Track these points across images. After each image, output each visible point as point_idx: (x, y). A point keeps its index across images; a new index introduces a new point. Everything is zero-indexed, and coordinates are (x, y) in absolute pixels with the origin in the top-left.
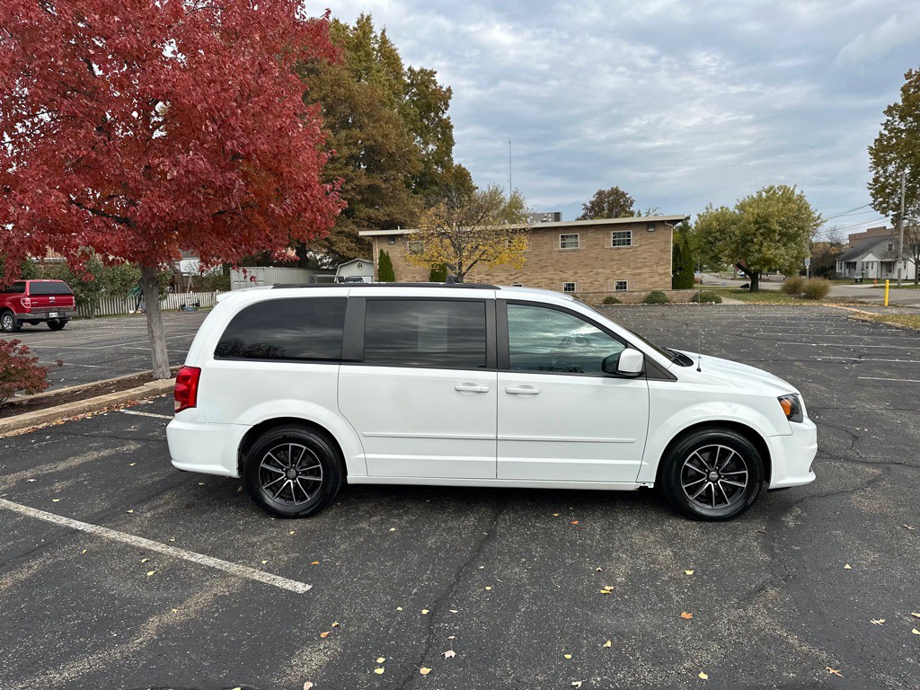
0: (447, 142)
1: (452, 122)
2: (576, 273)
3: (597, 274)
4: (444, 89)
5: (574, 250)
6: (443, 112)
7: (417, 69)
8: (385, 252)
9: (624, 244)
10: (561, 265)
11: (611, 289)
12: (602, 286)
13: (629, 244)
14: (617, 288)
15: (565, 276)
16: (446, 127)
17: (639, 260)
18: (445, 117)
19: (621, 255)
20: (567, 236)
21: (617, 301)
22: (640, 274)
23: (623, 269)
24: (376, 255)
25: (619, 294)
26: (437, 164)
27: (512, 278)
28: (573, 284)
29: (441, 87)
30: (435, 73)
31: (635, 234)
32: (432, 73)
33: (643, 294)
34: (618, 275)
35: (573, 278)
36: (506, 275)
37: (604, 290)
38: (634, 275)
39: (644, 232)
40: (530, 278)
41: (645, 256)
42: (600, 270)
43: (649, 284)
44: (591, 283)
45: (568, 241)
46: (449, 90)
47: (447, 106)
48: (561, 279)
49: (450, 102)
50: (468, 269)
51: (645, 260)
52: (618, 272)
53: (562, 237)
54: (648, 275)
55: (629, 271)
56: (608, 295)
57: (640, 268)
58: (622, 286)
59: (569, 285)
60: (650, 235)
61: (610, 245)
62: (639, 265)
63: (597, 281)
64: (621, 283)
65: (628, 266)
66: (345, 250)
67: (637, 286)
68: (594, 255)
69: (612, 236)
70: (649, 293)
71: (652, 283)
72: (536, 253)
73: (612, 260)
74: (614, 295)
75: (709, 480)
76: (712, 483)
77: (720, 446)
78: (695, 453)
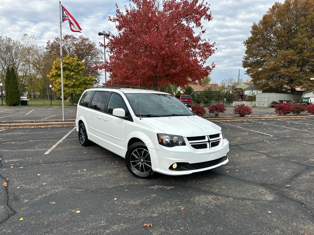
75: (140, 162)
76: (141, 163)
77: (145, 150)
78: (136, 150)
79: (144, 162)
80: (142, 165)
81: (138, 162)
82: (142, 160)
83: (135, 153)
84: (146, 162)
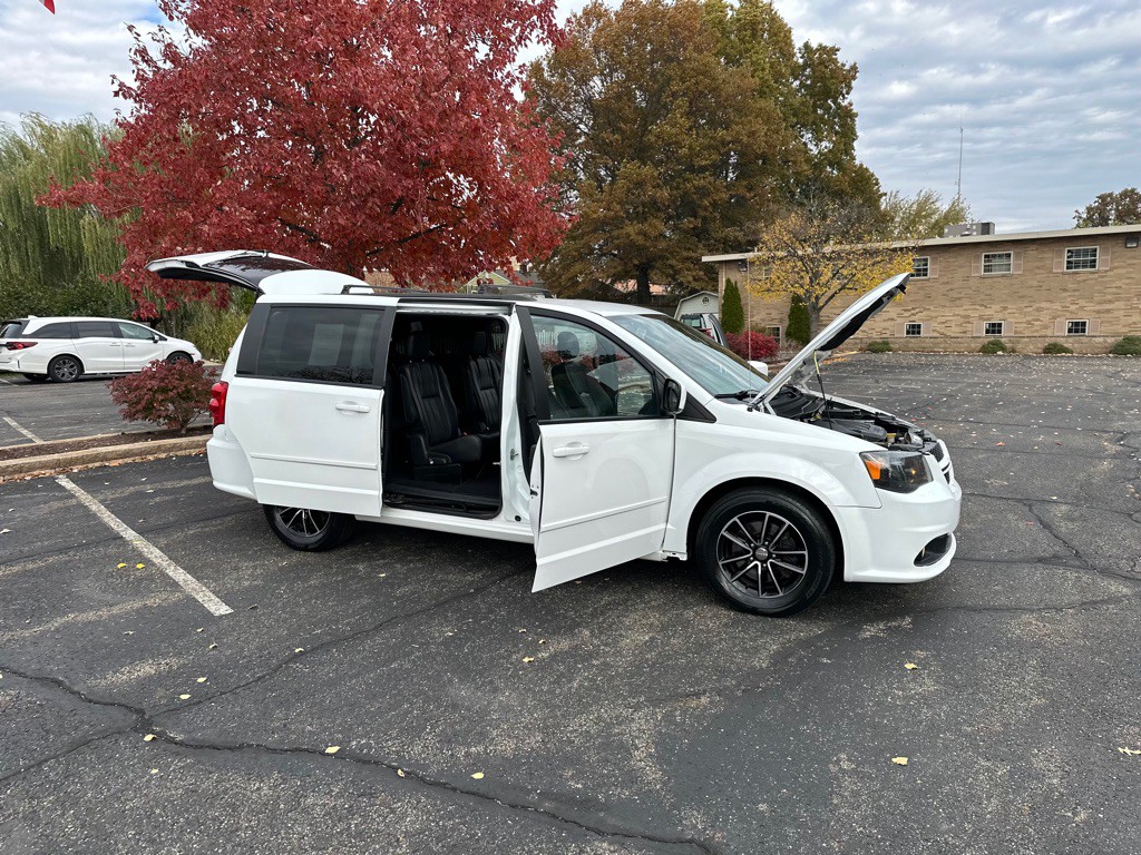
0: (847, 135)
1: (855, 109)
2: (1005, 308)
3: (1039, 310)
4: (847, 67)
5: (1003, 276)
6: (844, 98)
7: (814, 45)
8: (733, 282)
9: (1084, 267)
10: (983, 297)
11: (1060, 332)
12: (1046, 327)
13: (1094, 266)
14: (1070, 331)
15: (988, 312)
16: (847, 115)
17: (1108, 290)
18: (845, 103)
19: (1079, 282)
20: (994, 256)
21: (1066, 350)
22: (1108, 311)
23: (1082, 302)
24: (722, 286)
25: (1071, 340)
26: (832, 166)
27: (907, 314)
28: (1000, 325)
29: (843, 65)
30: (838, 50)
31: (1104, 251)
32: (835, 50)
33: (1109, 340)
34: (1072, 313)
35: (1000, 316)
36: (899, 310)
37: (1049, 333)
38: (1099, 312)
39: (1119, 249)
40: (934, 314)
41: (1119, 284)
42: (1044, 305)
43: (1124, 326)
44: (1028, 323)
45: (995, 262)
46: (854, 68)
47: (850, 88)
48: (981, 318)
49: (854, 83)
50: (827, 302)
51: (1119, 291)
52: (1073, 308)
53: (986, 256)
54: (1122, 313)
55: (1091, 307)
56: (1053, 340)
57: (1110, 302)
58: (1078, 328)
59: (994, 325)
60: (1129, 253)
61: (1062, 268)
62: (1110, 297)
63: (1038, 320)
64: (1077, 324)
65: (1091, 299)
66: (691, 279)
67: (1104, 329)
68: (1035, 283)
69: (1066, 255)
70: (1121, 338)
71: (1129, 325)
72: (945, 279)
73: (1065, 290)
74: (1061, 341)
75: (756, 559)
76: (759, 564)
77: (768, 514)
78: (736, 519)
79: (770, 556)
80: (765, 571)
81: (747, 561)
82: (763, 552)
83: (734, 529)
84: (779, 556)
